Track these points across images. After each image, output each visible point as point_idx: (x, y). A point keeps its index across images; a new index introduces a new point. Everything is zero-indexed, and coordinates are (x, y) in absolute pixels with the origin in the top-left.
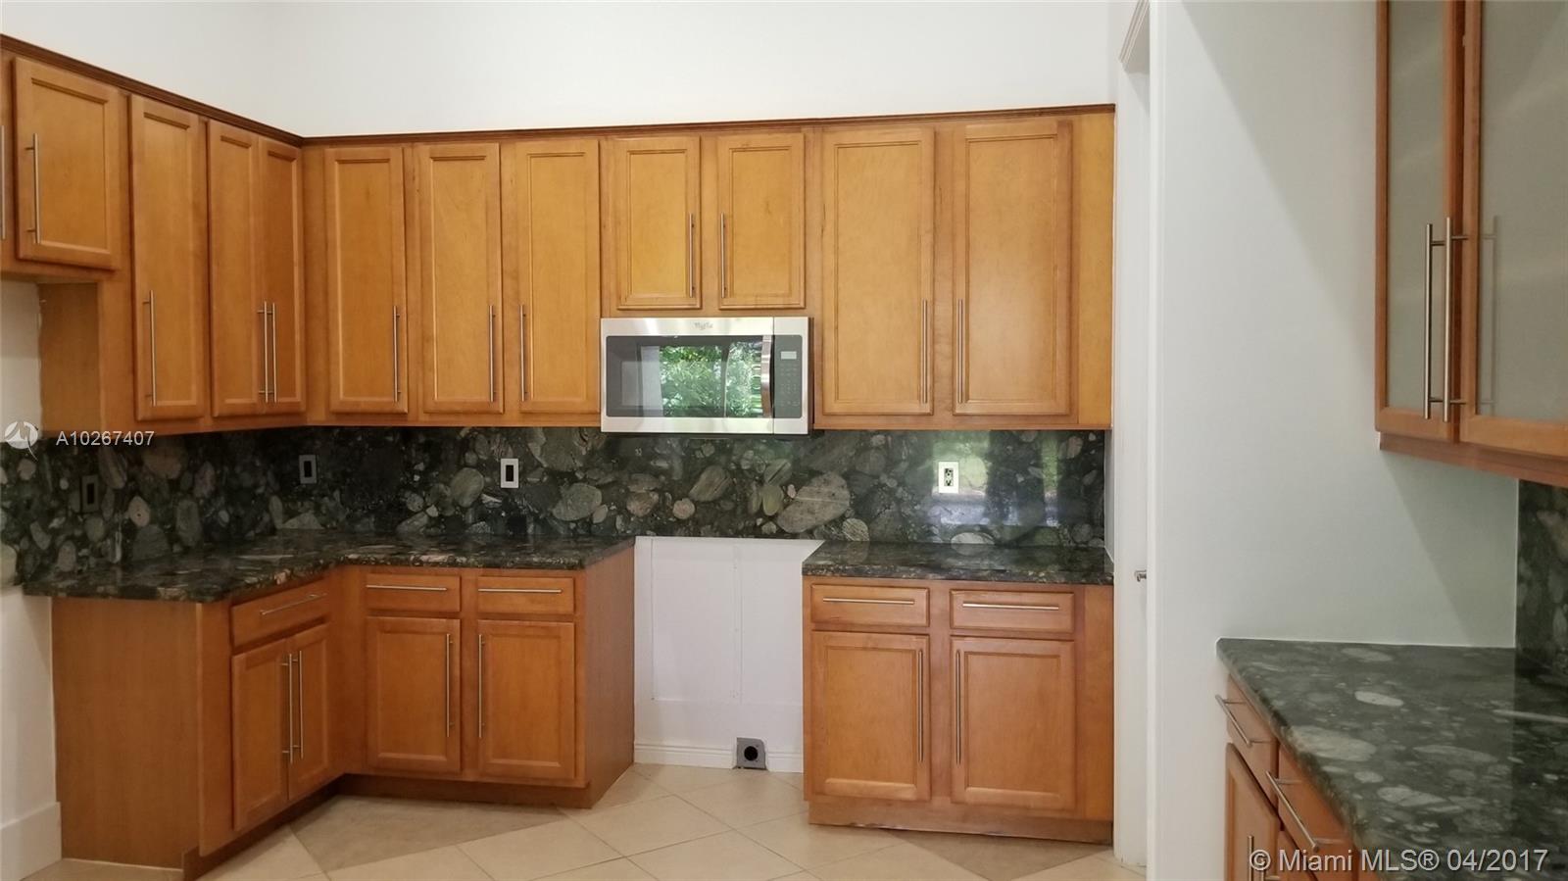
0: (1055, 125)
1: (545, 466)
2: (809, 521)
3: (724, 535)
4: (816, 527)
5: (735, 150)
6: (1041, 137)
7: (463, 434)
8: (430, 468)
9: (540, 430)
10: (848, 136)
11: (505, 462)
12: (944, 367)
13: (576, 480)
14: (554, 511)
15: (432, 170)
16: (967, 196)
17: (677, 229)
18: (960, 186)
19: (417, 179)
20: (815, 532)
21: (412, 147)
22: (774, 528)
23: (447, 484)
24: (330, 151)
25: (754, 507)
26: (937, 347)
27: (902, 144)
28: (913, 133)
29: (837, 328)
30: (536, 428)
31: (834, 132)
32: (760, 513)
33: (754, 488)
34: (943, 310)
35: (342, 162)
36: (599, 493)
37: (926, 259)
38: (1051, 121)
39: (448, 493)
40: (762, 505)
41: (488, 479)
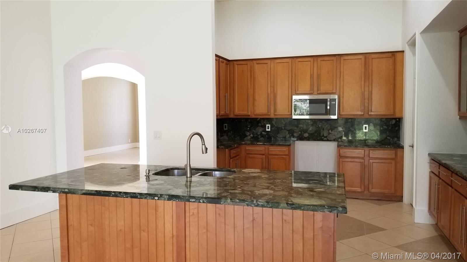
0: (391, 55)
1: (276, 126)
2: (334, 137)
3: (315, 140)
4: (336, 139)
5: (321, 61)
6: (389, 57)
7: (258, 119)
8: (251, 127)
9: (275, 119)
10: (346, 58)
11: (267, 125)
12: (366, 105)
13: (282, 129)
14: (278, 136)
15: (256, 66)
16: (372, 69)
17: (308, 77)
18: (370, 68)
19: (253, 68)
20: (335, 140)
21: (252, 61)
22: (326, 139)
23: (255, 130)
24: (235, 63)
25: (322, 135)
26: (365, 101)
27: (358, 59)
28: (360, 57)
29: (343, 97)
30: (274, 118)
31: (343, 57)
32: (323, 136)
33: (322, 130)
34: (366, 93)
35: (237, 65)
36: (287, 132)
37: (363, 83)
38: (390, 55)
39: (255, 131)
40: (323, 134)
41: (263, 129)
